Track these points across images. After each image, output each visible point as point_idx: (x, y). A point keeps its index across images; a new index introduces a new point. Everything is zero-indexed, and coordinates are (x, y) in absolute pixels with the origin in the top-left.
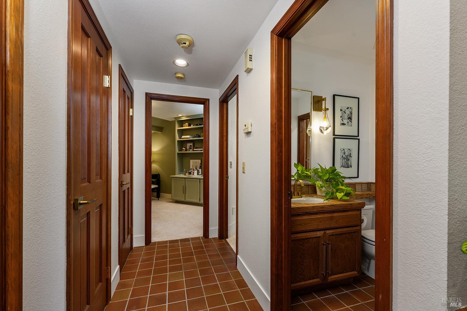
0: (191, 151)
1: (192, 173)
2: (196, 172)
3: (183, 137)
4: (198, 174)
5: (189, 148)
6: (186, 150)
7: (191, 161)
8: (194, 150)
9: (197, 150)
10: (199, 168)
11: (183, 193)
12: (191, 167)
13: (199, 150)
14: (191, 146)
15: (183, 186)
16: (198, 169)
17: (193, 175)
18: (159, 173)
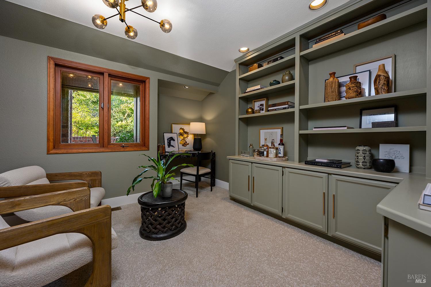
0: (263, 113)
1: (265, 153)
2: (273, 152)
3: (248, 90)
4: (276, 156)
5: (258, 109)
6: (253, 112)
7: (262, 132)
8: (268, 111)
9: (276, 110)
10: (279, 144)
11: (249, 190)
12: (262, 142)
13: (279, 109)
14: (262, 105)
15: (249, 176)
16: (276, 145)
17: (267, 156)
18: (212, 151)
